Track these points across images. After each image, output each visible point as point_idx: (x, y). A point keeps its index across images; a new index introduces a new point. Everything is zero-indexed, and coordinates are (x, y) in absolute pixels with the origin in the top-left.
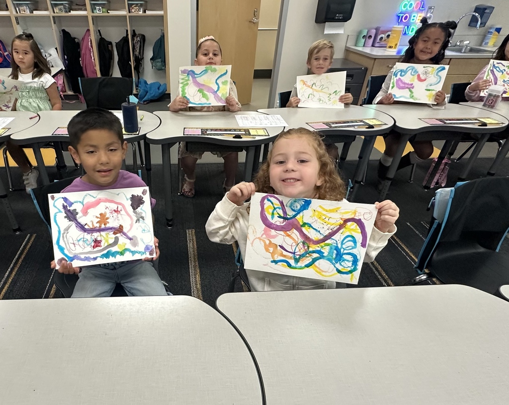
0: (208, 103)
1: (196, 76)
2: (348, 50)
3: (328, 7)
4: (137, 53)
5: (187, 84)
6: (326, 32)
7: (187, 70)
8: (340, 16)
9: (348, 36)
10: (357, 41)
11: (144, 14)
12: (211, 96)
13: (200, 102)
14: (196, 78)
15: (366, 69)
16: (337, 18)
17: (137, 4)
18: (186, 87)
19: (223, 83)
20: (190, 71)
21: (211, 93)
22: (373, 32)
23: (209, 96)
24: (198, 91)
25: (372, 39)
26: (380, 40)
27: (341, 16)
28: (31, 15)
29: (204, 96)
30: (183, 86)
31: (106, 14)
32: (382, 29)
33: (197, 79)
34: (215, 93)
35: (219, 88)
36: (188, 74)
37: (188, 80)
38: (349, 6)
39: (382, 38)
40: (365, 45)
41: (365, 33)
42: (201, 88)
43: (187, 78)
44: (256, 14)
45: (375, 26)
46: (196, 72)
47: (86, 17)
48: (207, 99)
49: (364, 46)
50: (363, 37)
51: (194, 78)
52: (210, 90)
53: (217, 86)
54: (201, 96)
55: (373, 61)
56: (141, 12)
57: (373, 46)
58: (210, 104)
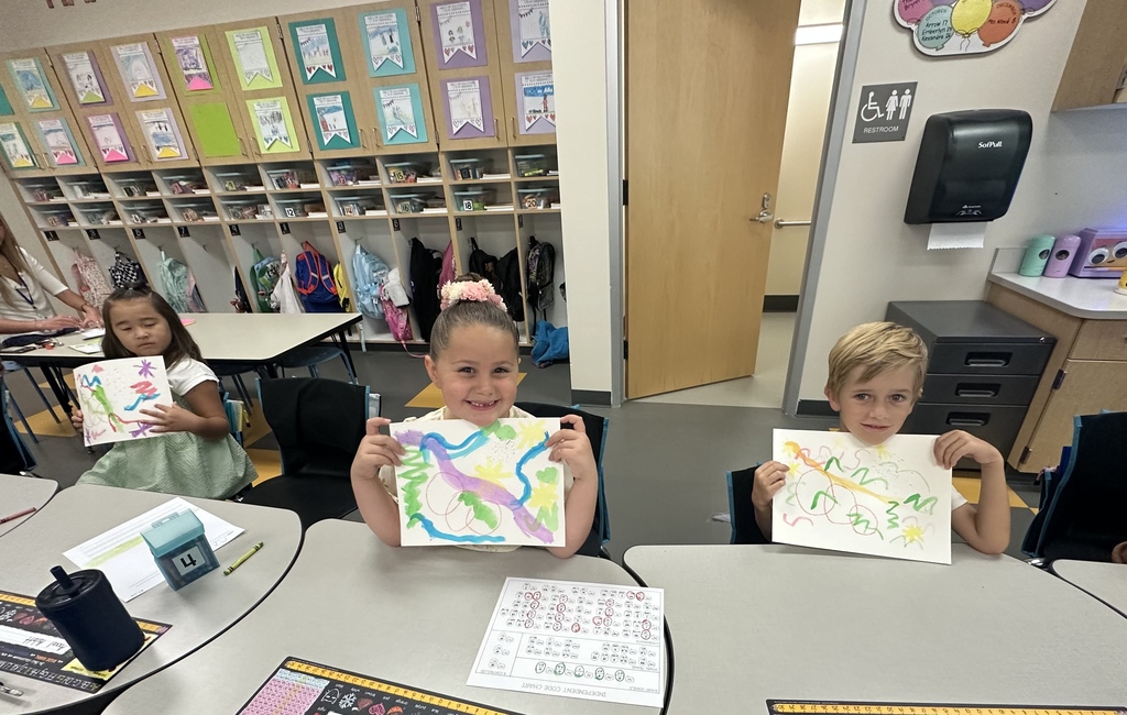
0: (493, 535)
1: (449, 452)
2: (993, 284)
3: (940, 189)
4: (533, 277)
5: (423, 478)
6: (932, 245)
7: (419, 434)
8: (974, 210)
9: (997, 250)
10: (1021, 264)
11: (547, 210)
12: (504, 515)
13: (470, 533)
14: (449, 457)
15: (1052, 342)
16: (963, 213)
17: (536, 193)
18: (421, 487)
19: (540, 475)
20: (430, 436)
21: (505, 504)
22: (1072, 244)
23: (498, 515)
24: (461, 498)
25: (1068, 261)
26: (1094, 260)
27: (976, 210)
28: (362, 217)
29: (481, 513)
30: (411, 485)
31: (481, 212)
32: (1100, 234)
33: (454, 461)
34: (517, 505)
35: (528, 490)
36: (423, 447)
37: (426, 465)
38: (1002, 185)
39: (1101, 256)
40: (1048, 272)
41: (1048, 244)
42: (469, 489)
43: (421, 460)
44: (766, 203)
45: (1079, 226)
46: (450, 440)
47: (444, 219)
48: (493, 525)
49: (1043, 274)
50: (1041, 254)
51: (444, 459)
52: (501, 496)
53: (523, 485)
54: (472, 513)
55: (1075, 325)
56: (541, 208)
57: (1072, 273)
58: (502, 539)
